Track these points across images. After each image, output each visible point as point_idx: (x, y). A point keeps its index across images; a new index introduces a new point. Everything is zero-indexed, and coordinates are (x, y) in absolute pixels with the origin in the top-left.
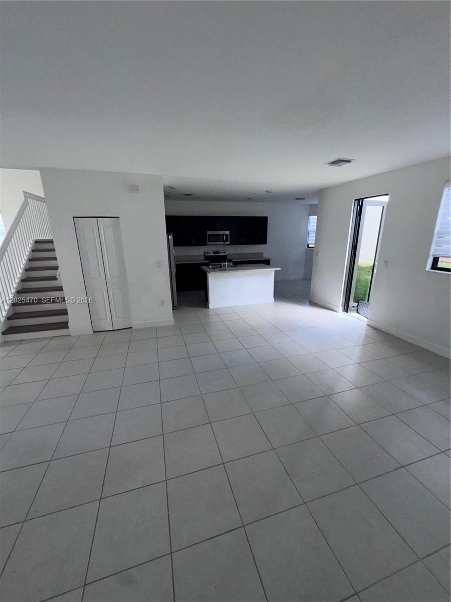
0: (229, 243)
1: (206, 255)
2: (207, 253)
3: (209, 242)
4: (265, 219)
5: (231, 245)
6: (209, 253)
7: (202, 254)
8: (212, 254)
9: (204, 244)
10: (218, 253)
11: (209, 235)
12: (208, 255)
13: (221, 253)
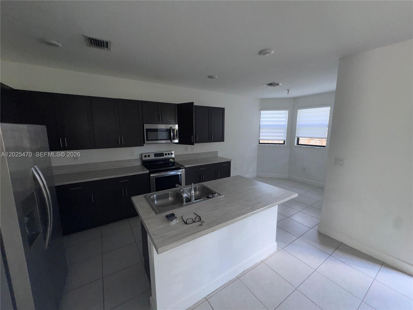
0: (177, 141)
1: (144, 159)
2: (145, 156)
3: (147, 140)
4: (221, 111)
5: (180, 144)
6: (149, 156)
7: (138, 157)
8: (152, 157)
9: (141, 143)
10: (162, 154)
11: (148, 130)
12: (147, 158)
13: (166, 154)
